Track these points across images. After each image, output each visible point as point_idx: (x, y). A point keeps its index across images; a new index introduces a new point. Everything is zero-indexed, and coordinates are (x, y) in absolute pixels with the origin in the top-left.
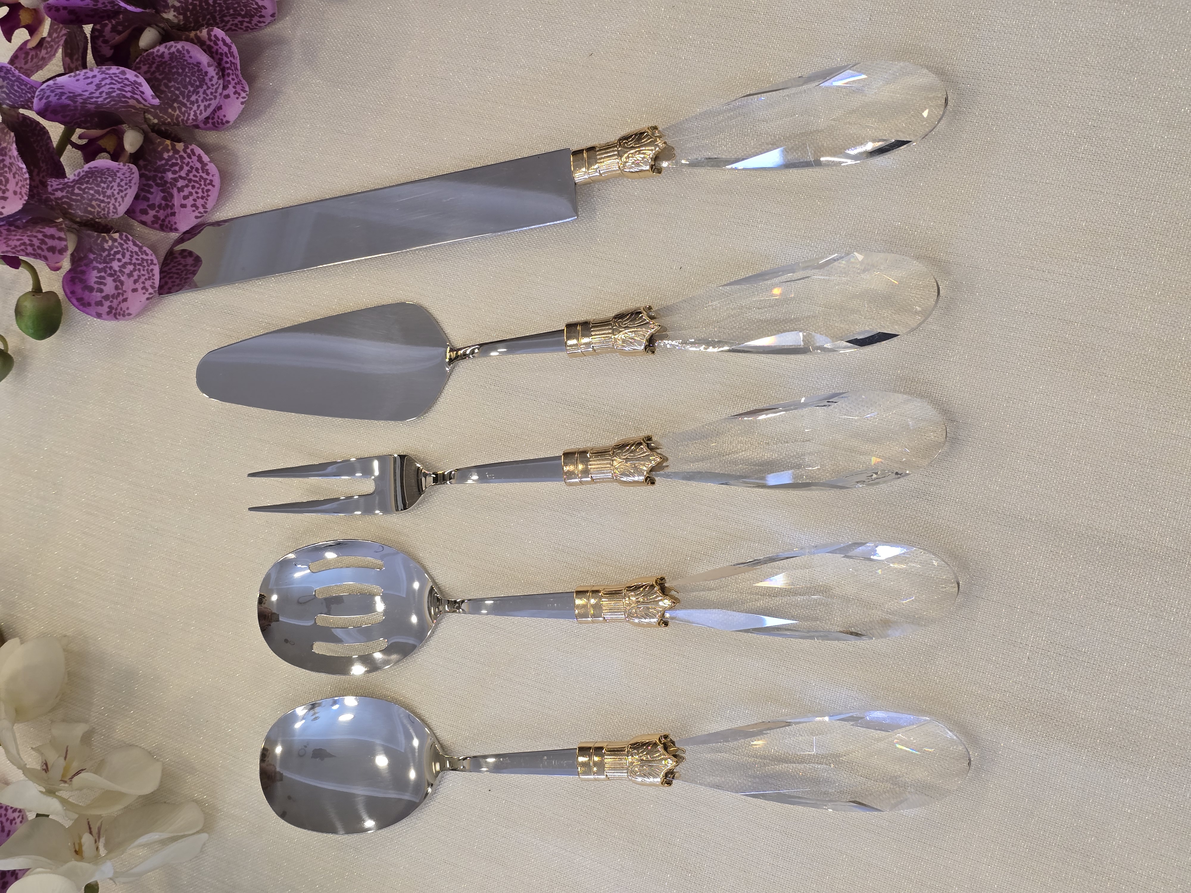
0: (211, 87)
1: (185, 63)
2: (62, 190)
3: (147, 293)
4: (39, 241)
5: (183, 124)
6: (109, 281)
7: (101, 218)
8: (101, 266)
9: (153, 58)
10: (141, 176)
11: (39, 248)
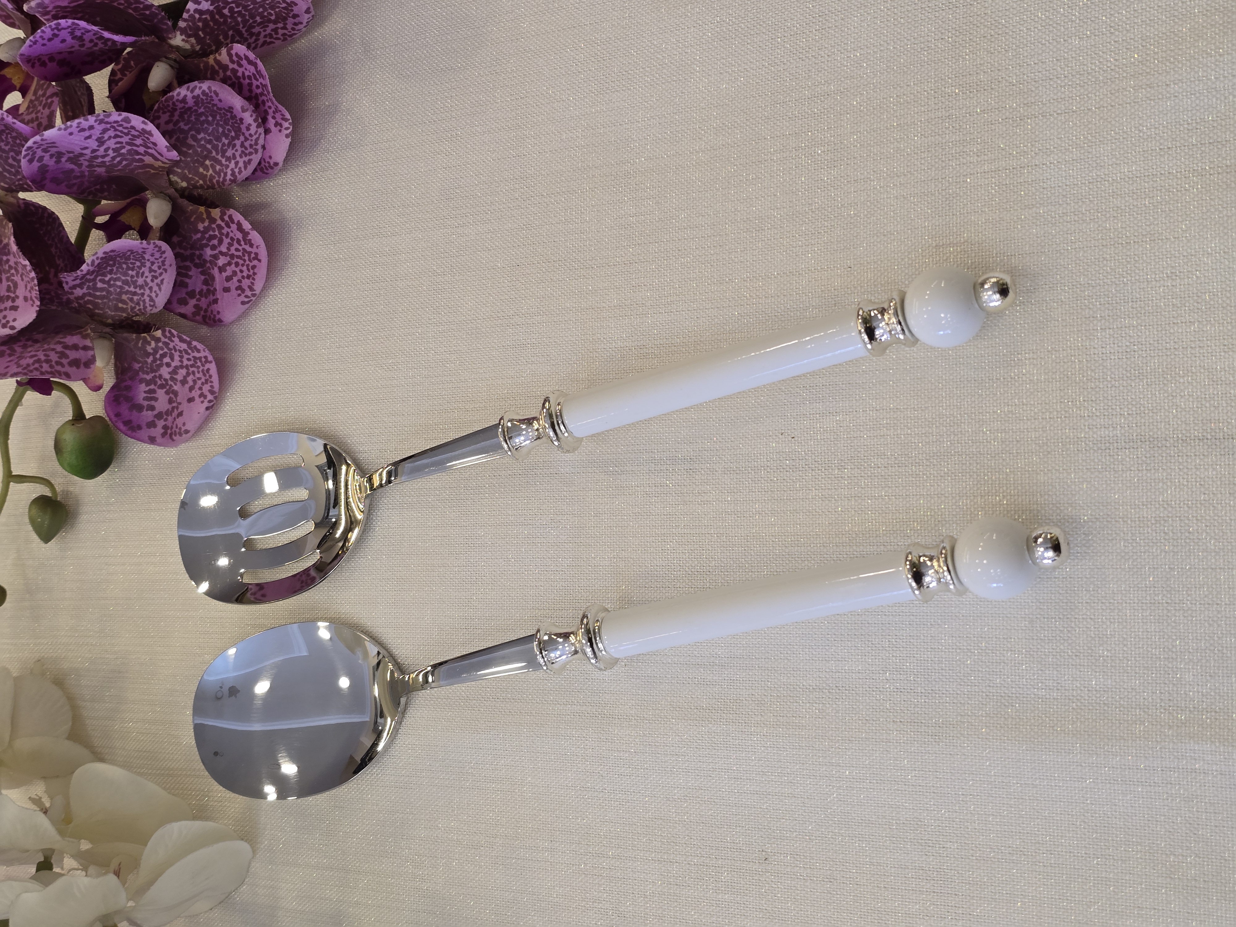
0: (250, 138)
1: (215, 108)
2: (81, 286)
3: (206, 401)
4: (58, 355)
5: (220, 187)
6: (161, 394)
7: (137, 315)
8: (148, 377)
9: (174, 104)
10: (177, 256)
11: (58, 363)
